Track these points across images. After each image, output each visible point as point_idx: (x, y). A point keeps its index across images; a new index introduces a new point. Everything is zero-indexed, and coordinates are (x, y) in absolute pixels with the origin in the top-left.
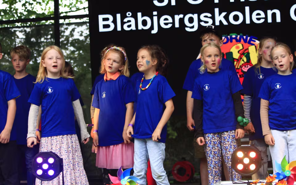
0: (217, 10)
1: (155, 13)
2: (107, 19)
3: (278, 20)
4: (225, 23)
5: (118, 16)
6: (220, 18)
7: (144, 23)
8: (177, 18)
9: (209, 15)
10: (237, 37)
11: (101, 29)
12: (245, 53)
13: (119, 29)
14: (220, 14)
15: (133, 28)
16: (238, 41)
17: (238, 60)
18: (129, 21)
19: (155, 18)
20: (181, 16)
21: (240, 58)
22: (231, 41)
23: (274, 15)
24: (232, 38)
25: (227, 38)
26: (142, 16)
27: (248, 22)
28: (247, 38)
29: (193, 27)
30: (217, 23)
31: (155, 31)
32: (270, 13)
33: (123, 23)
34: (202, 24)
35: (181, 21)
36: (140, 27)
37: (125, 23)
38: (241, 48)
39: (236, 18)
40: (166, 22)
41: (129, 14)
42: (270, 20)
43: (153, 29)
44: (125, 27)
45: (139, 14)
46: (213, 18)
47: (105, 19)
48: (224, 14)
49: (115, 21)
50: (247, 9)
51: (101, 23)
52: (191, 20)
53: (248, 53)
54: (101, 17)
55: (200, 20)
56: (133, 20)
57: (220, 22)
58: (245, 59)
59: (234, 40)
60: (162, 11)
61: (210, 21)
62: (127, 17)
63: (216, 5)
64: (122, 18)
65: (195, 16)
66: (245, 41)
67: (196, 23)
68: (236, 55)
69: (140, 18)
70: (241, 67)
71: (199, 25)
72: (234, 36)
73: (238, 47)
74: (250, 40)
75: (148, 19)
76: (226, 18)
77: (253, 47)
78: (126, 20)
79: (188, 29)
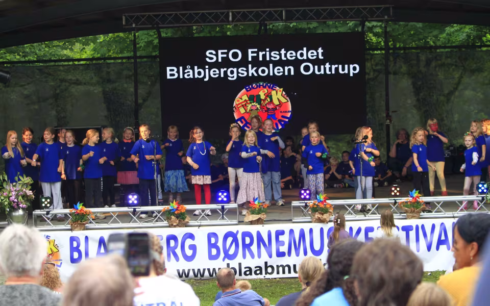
0: (250, 66)
1: (207, 67)
2: (173, 70)
3: (292, 73)
4: (256, 75)
5: (181, 68)
6: (252, 71)
7: (199, 73)
8: (222, 70)
9: (245, 69)
10: (263, 84)
11: (169, 77)
12: (269, 95)
13: (181, 77)
14: (252, 69)
15: (191, 76)
16: (265, 87)
17: (264, 100)
18: (189, 72)
19: (207, 71)
20: (225, 69)
21: (266, 99)
22: (260, 87)
23: (289, 70)
24: (260, 85)
25: (257, 85)
26: (198, 69)
27: (271, 74)
28: (270, 85)
29: (233, 77)
30: (250, 75)
31: (206, 79)
32: (286, 68)
33: (184, 73)
34: (240, 75)
35: (225, 72)
36: (196, 76)
37: (186, 73)
38: (266, 92)
39: (263, 71)
40: (214, 73)
41: (188, 67)
42: (286, 73)
43: (205, 78)
44: (186, 76)
45: (196, 67)
46: (247, 71)
47: (171, 70)
48: (255, 68)
49: (178, 72)
50: (271, 65)
51: (169, 73)
52: (232, 72)
53: (271, 96)
54: (168, 69)
55: (238, 73)
56: (191, 71)
57: (252, 74)
58: (269, 100)
59: (261, 87)
60: (212, 66)
61: (246, 74)
62: (187, 69)
63: (250, 63)
64: (184, 70)
65: (235, 70)
66: (269, 87)
67: (235, 75)
68: (263, 97)
69: (196, 71)
70: (266, 105)
71: (238, 76)
72: (261, 84)
73: (264, 92)
74: (273, 87)
75: (202, 71)
76: (257, 71)
77: (275, 91)
78: (186, 71)
79: (229, 78)
